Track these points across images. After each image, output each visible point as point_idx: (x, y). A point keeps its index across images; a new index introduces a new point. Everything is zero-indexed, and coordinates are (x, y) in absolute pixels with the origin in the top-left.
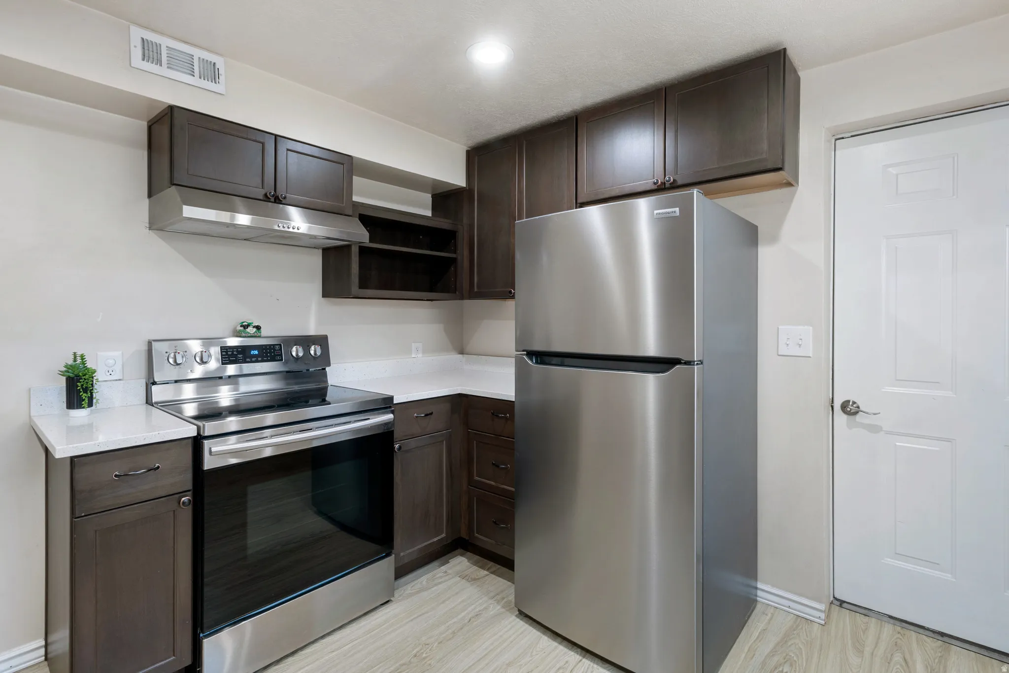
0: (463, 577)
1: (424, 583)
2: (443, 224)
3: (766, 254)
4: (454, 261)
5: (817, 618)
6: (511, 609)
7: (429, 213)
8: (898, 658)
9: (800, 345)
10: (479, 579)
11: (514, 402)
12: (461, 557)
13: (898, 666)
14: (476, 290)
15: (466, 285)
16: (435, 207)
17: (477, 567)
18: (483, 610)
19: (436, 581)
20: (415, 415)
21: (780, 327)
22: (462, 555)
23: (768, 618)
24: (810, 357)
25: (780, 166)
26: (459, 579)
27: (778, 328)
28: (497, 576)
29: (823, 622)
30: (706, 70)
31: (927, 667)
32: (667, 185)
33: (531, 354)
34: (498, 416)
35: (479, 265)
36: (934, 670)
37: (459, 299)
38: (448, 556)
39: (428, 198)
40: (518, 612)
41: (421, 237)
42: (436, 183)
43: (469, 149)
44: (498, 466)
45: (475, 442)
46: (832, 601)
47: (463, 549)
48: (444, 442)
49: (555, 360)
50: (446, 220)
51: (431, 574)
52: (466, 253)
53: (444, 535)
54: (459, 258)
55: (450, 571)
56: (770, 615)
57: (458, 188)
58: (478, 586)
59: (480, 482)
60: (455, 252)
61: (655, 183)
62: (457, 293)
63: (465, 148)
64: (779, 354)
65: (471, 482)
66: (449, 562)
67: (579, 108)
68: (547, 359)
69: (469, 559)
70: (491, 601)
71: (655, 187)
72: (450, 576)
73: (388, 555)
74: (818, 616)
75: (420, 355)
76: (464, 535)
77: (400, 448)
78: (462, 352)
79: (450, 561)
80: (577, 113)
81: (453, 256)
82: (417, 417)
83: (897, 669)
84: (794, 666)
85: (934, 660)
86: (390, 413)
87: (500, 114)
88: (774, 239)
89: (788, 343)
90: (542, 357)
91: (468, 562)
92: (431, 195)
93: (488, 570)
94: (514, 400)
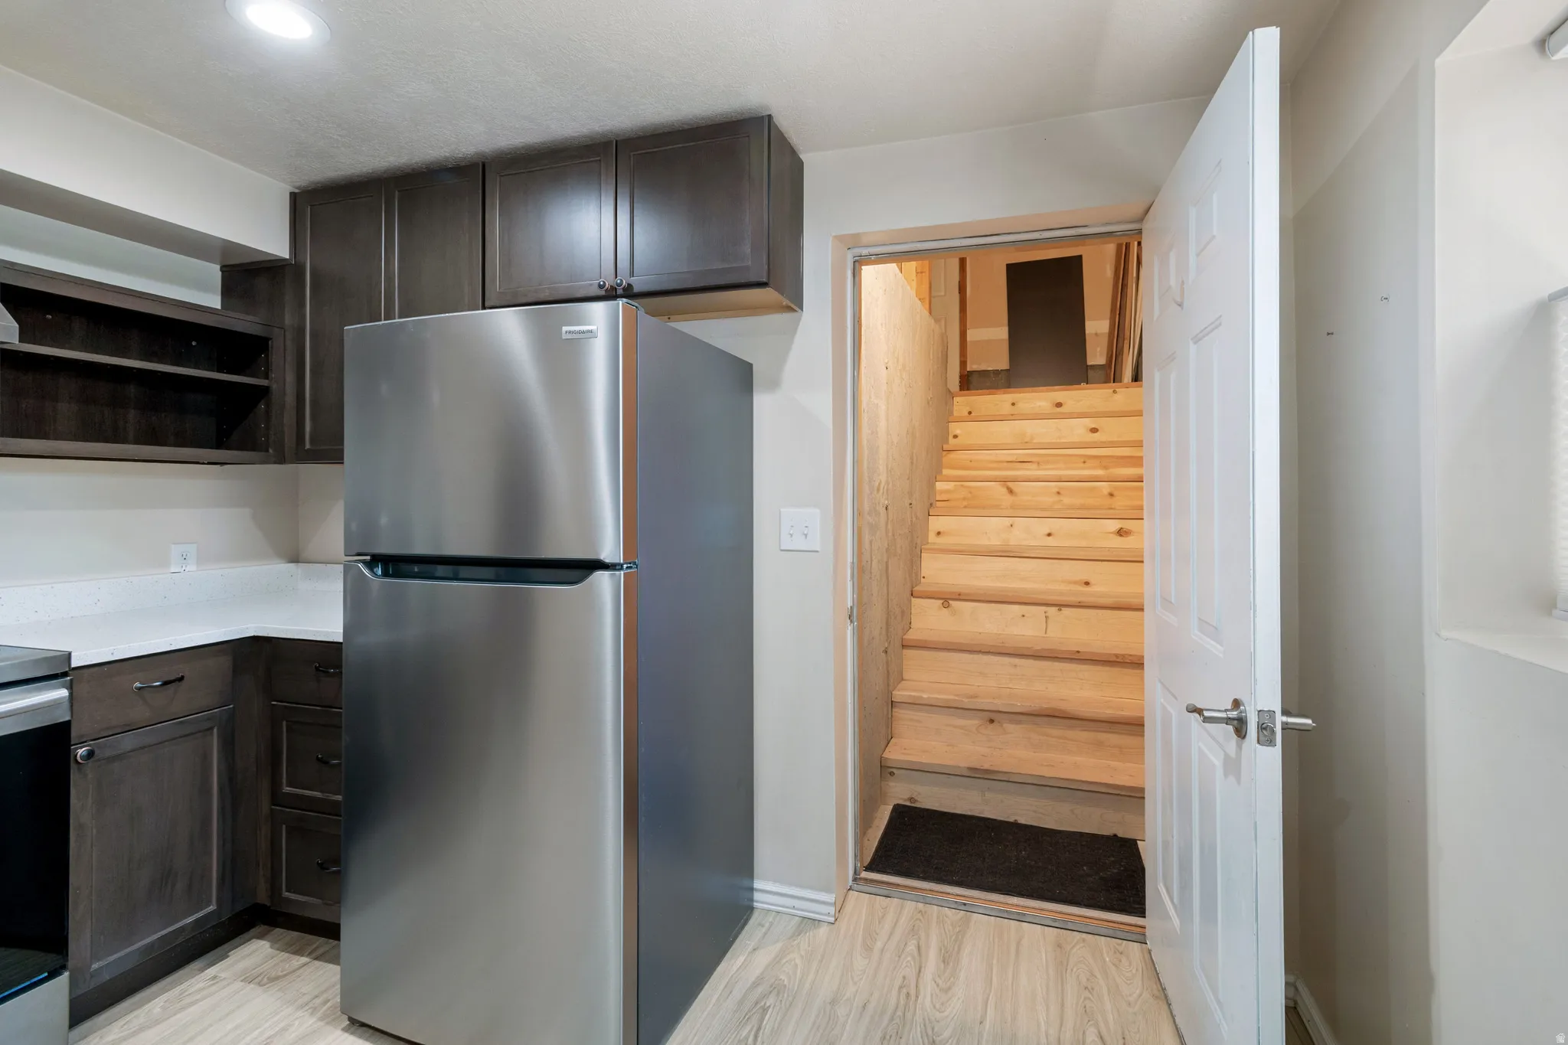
0: (249, 980)
1: (157, 1010)
2: (244, 322)
3: (764, 404)
4: (265, 391)
5: (825, 915)
6: (334, 1020)
7: (214, 301)
8: (912, 947)
9: (806, 535)
10: (285, 975)
11: (341, 643)
12: (259, 941)
13: (909, 959)
14: (308, 446)
15: (289, 441)
16: (227, 291)
17: (287, 954)
18: (274, 1035)
19: (188, 1000)
20: (138, 684)
21: (782, 510)
22: (261, 937)
23: (764, 930)
24: (817, 551)
25: (764, 280)
26: (243, 983)
27: (780, 512)
28: (326, 961)
29: (832, 919)
30: (673, 125)
31: (941, 950)
32: (620, 291)
33: (375, 560)
34: (328, 672)
35: (314, 403)
36: (947, 952)
37: (275, 463)
38: (226, 946)
39: (214, 272)
40: (348, 1022)
41: (194, 343)
42: (228, 247)
43: (297, 191)
44: (326, 763)
45: (284, 723)
46: (851, 886)
47: (265, 924)
48: (215, 730)
49: (441, 570)
50: (250, 318)
51: (177, 991)
52: (290, 378)
53: (212, 908)
54: (274, 386)
55: (223, 975)
56: (767, 925)
57: (273, 258)
58: (279, 990)
59: (297, 796)
60: (267, 377)
61: (601, 287)
62: (271, 451)
63: (289, 189)
64: (782, 548)
65: (276, 797)
66: (228, 956)
67: (487, 151)
68: (405, 567)
69: (273, 942)
70: (300, 1013)
71: (602, 293)
72: (225, 983)
73: (53, 974)
74: (827, 912)
75: (192, 567)
76: (263, 897)
77: (90, 754)
78: (295, 559)
79: (230, 954)
80: (487, 158)
81: (264, 382)
82: (140, 689)
83: (908, 961)
84: (781, 996)
85: (951, 937)
86: (59, 688)
87: (339, 135)
88: (774, 384)
89: (791, 532)
90: (394, 565)
91: (271, 947)
92: (218, 267)
93: (309, 955)
94: (341, 640)
